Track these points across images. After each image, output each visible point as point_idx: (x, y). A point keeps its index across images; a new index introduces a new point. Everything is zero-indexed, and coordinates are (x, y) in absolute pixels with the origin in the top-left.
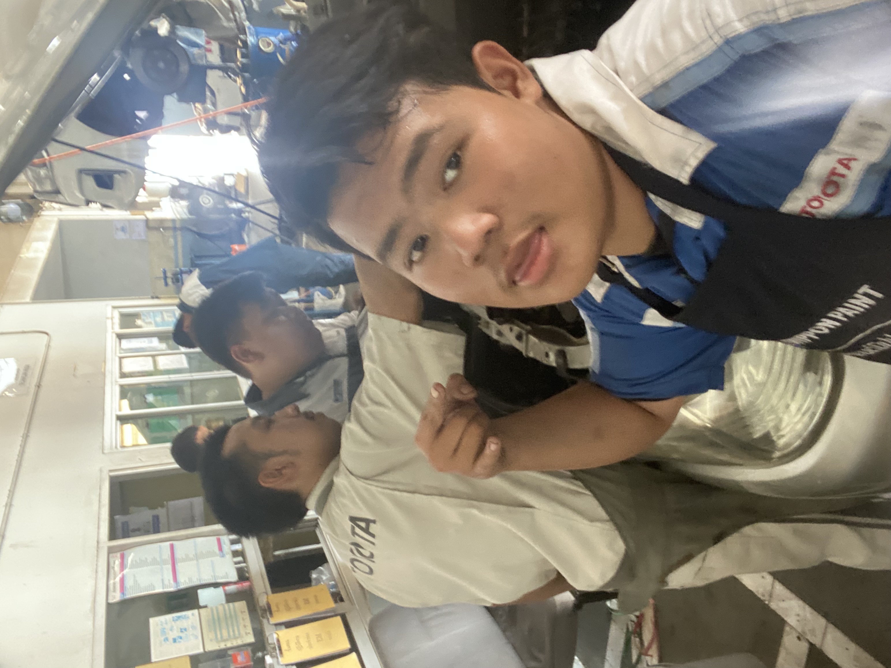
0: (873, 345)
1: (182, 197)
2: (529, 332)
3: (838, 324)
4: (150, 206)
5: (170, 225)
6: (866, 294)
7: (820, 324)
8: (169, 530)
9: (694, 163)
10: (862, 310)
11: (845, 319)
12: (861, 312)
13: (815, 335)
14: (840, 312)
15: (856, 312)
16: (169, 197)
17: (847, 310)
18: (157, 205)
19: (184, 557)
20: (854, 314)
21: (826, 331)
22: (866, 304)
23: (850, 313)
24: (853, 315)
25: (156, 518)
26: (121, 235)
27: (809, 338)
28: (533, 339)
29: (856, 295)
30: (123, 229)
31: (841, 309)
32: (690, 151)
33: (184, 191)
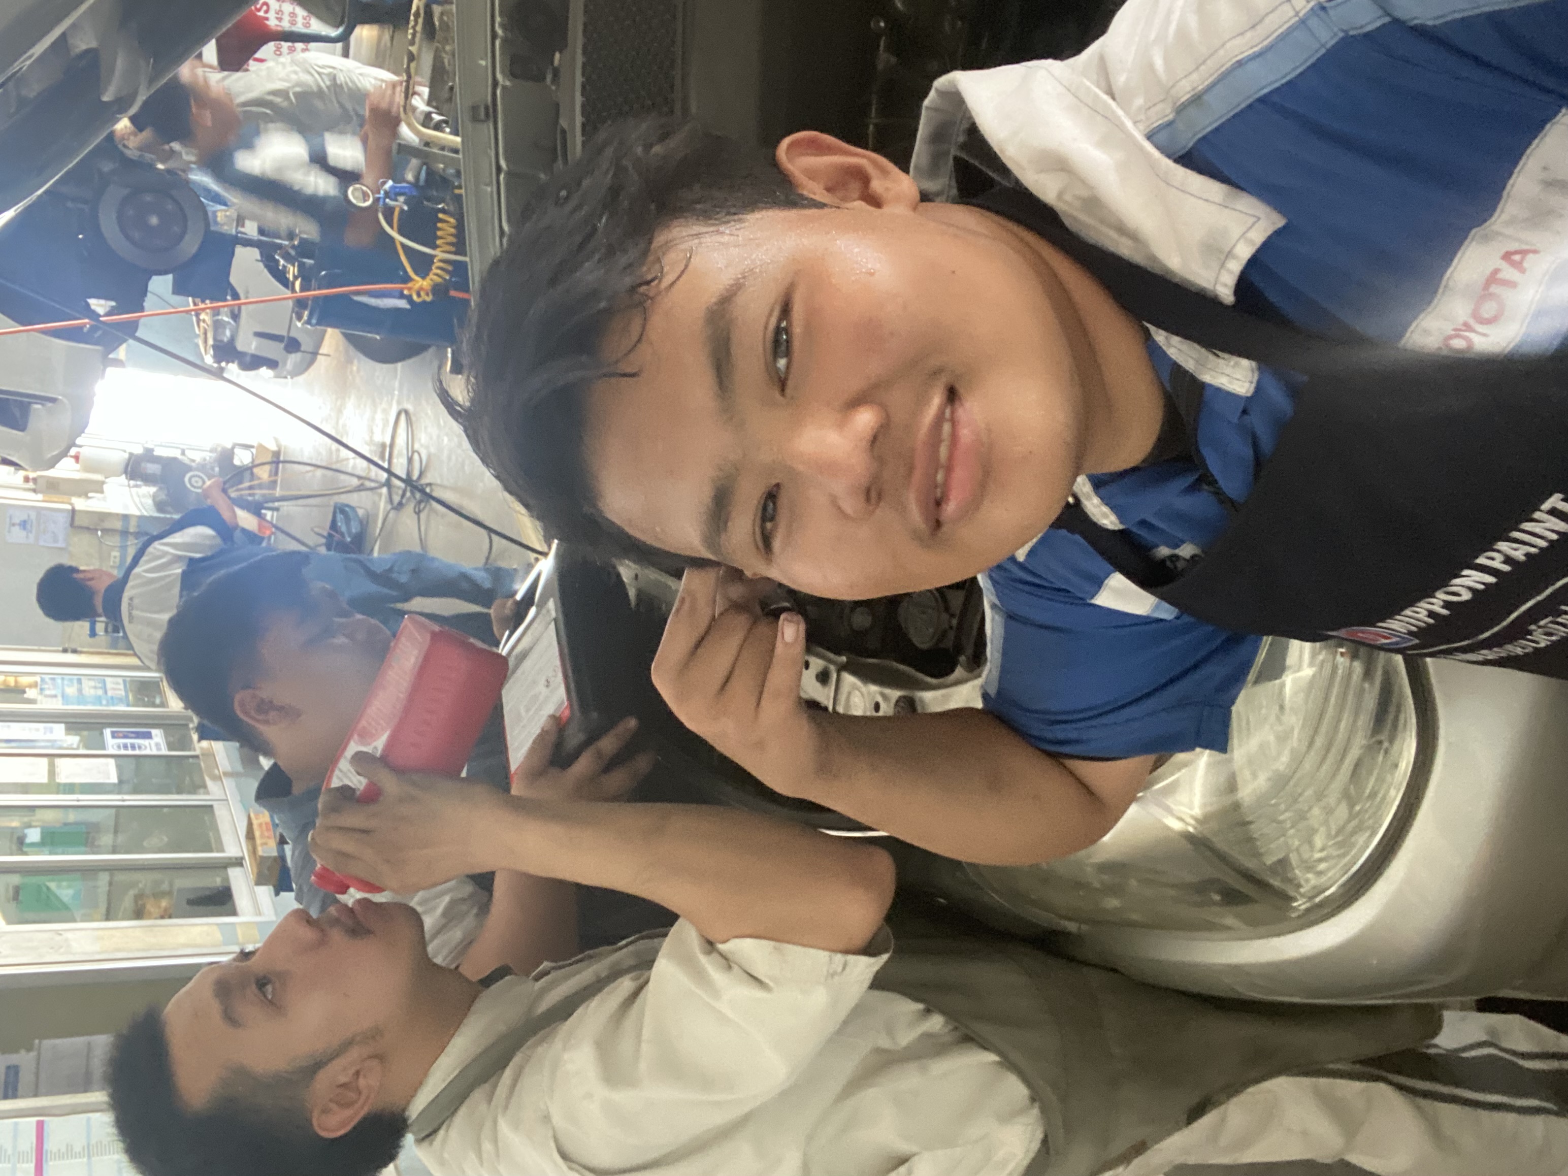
0: (1551, 625)
1: (148, 479)
2: (842, 668)
3: (1491, 579)
4: (84, 488)
5: (118, 525)
6: (1553, 512)
7: (1457, 581)
8: (36, 1095)
9: (1245, 252)
10: (1543, 544)
11: (1506, 568)
12: (1541, 549)
13: (1443, 607)
14: (1498, 551)
15: (1533, 550)
16: (124, 476)
17: (1515, 545)
18: (98, 487)
19: (63, 1150)
20: (1527, 555)
21: (1466, 596)
22: (1553, 531)
23: (1519, 554)
24: (1523, 558)
25: (13, 1071)
26: (17, 535)
27: (1431, 614)
28: (849, 679)
29: (1537, 515)
30: (24, 525)
31: (1503, 546)
32: (1236, 231)
33: (152, 468)
